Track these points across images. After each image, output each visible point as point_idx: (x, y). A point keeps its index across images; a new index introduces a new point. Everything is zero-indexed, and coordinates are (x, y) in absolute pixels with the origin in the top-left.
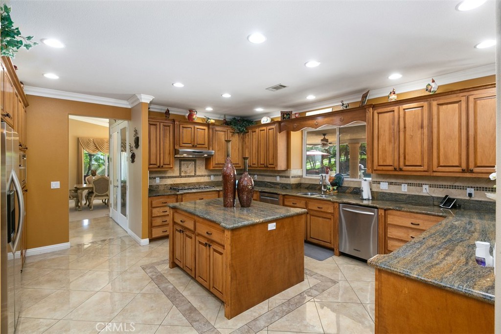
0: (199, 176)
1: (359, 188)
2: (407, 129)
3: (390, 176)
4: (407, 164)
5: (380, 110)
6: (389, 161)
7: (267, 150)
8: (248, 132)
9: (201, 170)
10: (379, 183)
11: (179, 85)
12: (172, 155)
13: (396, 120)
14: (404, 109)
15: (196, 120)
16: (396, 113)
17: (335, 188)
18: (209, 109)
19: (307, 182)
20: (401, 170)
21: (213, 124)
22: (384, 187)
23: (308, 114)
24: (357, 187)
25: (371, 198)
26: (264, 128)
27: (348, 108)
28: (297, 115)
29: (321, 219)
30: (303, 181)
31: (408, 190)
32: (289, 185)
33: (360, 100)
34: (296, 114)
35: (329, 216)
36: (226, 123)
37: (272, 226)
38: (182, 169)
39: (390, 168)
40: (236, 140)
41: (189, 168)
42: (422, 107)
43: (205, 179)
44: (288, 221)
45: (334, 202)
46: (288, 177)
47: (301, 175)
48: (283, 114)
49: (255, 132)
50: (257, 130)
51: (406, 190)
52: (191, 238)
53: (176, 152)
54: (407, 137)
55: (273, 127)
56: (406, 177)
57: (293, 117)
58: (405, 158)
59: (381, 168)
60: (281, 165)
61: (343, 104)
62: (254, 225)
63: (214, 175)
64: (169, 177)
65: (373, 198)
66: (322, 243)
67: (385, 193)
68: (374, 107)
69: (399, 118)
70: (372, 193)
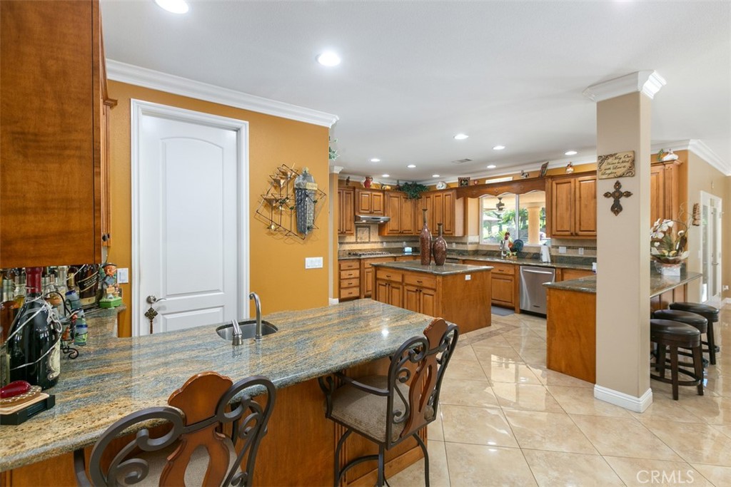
0: (373, 242)
1: (539, 254)
2: (582, 198)
3: (568, 241)
4: (582, 229)
5: (558, 181)
6: (566, 227)
7: (443, 216)
8: (421, 198)
9: (375, 237)
10: (557, 247)
11: (375, 160)
12: (352, 222)
13: (573, 190)
14: (580, 181)
15: (373, 187)
16: (573, 184)
17: (515, 253)
18: (386, 176)
19: (484, 249)
20: (577, 235)
21: (388, 190)
22: (562, 251)
23: (488, 182)
24: (536, 252)
25: (550, 261)
26: (441, 194)
27: (528, 177)
28: (476, 182)
29: (502, 281)
30: (480, 248)
31: (585, 254)
32: (467, 251)
33: (540, 169)
34: (474, 181)
35: (510, 277)
36: (398, 189)
37: (468, 277)
38: (358, 236)
39: (567, 233)
40: (408, 206)
41: (364, 235)
42: (595, 180)
43: (378, 246)
44: (478, 274)
45: (515, 265)
46: (465, 244)
47: (478, 241)
48: (460, 180)
49: (429, 197)
50: (432, 196)
51: (583, 254)
52: (399, 288)
53: (356, 218)
54: (582, 206)
55: (450, 193)
56: (583, 241)
57: (471, 184)
58: (580, 224)
59: (559, 233)
60: (459, 231)
61: (523, 174)
62: (456, 274)
63: (387, 242)
64: (347, 243)
65: (552, 262)
66: (503, 303)
67: (564, 257)
68: (552, 177)
69: (575, 189)
70: (551, 256)
